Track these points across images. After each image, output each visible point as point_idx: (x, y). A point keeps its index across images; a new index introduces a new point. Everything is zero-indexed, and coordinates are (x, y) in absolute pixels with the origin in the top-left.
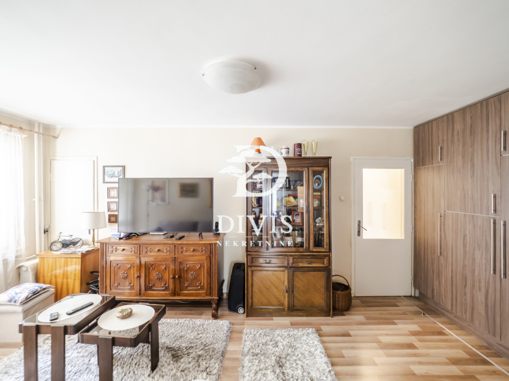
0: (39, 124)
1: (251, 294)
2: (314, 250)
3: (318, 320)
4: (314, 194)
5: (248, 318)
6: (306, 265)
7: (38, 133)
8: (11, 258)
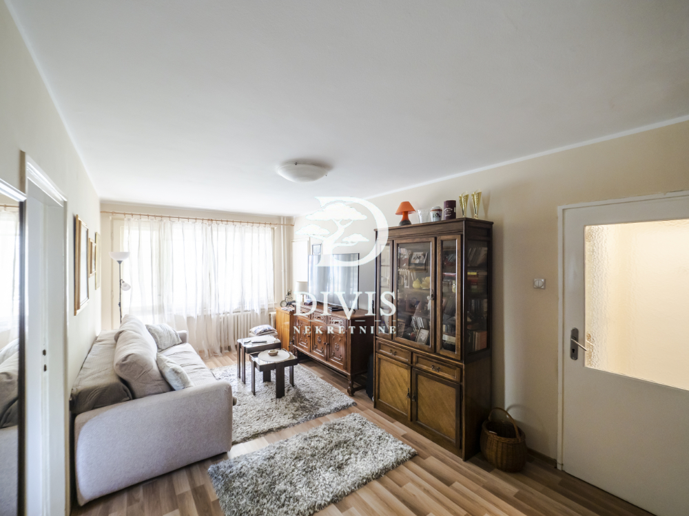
0: (284, 217)
1: (377, 383)
2: (441, 353)
3: (440, 451)
4: (469, 273)
5: (375, 409)
6: (431, 370)
7: (284, 224)
8: (266, 308)
